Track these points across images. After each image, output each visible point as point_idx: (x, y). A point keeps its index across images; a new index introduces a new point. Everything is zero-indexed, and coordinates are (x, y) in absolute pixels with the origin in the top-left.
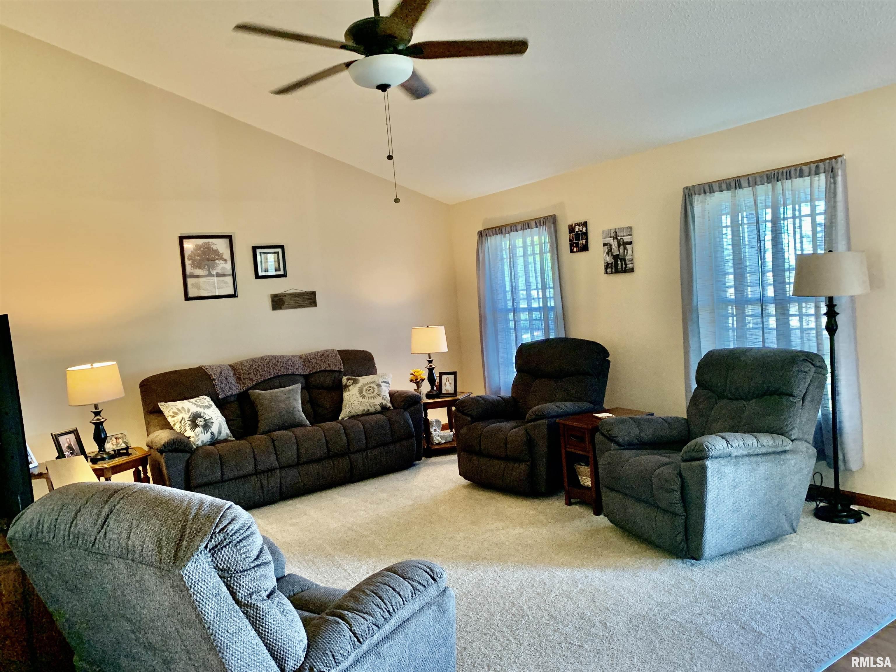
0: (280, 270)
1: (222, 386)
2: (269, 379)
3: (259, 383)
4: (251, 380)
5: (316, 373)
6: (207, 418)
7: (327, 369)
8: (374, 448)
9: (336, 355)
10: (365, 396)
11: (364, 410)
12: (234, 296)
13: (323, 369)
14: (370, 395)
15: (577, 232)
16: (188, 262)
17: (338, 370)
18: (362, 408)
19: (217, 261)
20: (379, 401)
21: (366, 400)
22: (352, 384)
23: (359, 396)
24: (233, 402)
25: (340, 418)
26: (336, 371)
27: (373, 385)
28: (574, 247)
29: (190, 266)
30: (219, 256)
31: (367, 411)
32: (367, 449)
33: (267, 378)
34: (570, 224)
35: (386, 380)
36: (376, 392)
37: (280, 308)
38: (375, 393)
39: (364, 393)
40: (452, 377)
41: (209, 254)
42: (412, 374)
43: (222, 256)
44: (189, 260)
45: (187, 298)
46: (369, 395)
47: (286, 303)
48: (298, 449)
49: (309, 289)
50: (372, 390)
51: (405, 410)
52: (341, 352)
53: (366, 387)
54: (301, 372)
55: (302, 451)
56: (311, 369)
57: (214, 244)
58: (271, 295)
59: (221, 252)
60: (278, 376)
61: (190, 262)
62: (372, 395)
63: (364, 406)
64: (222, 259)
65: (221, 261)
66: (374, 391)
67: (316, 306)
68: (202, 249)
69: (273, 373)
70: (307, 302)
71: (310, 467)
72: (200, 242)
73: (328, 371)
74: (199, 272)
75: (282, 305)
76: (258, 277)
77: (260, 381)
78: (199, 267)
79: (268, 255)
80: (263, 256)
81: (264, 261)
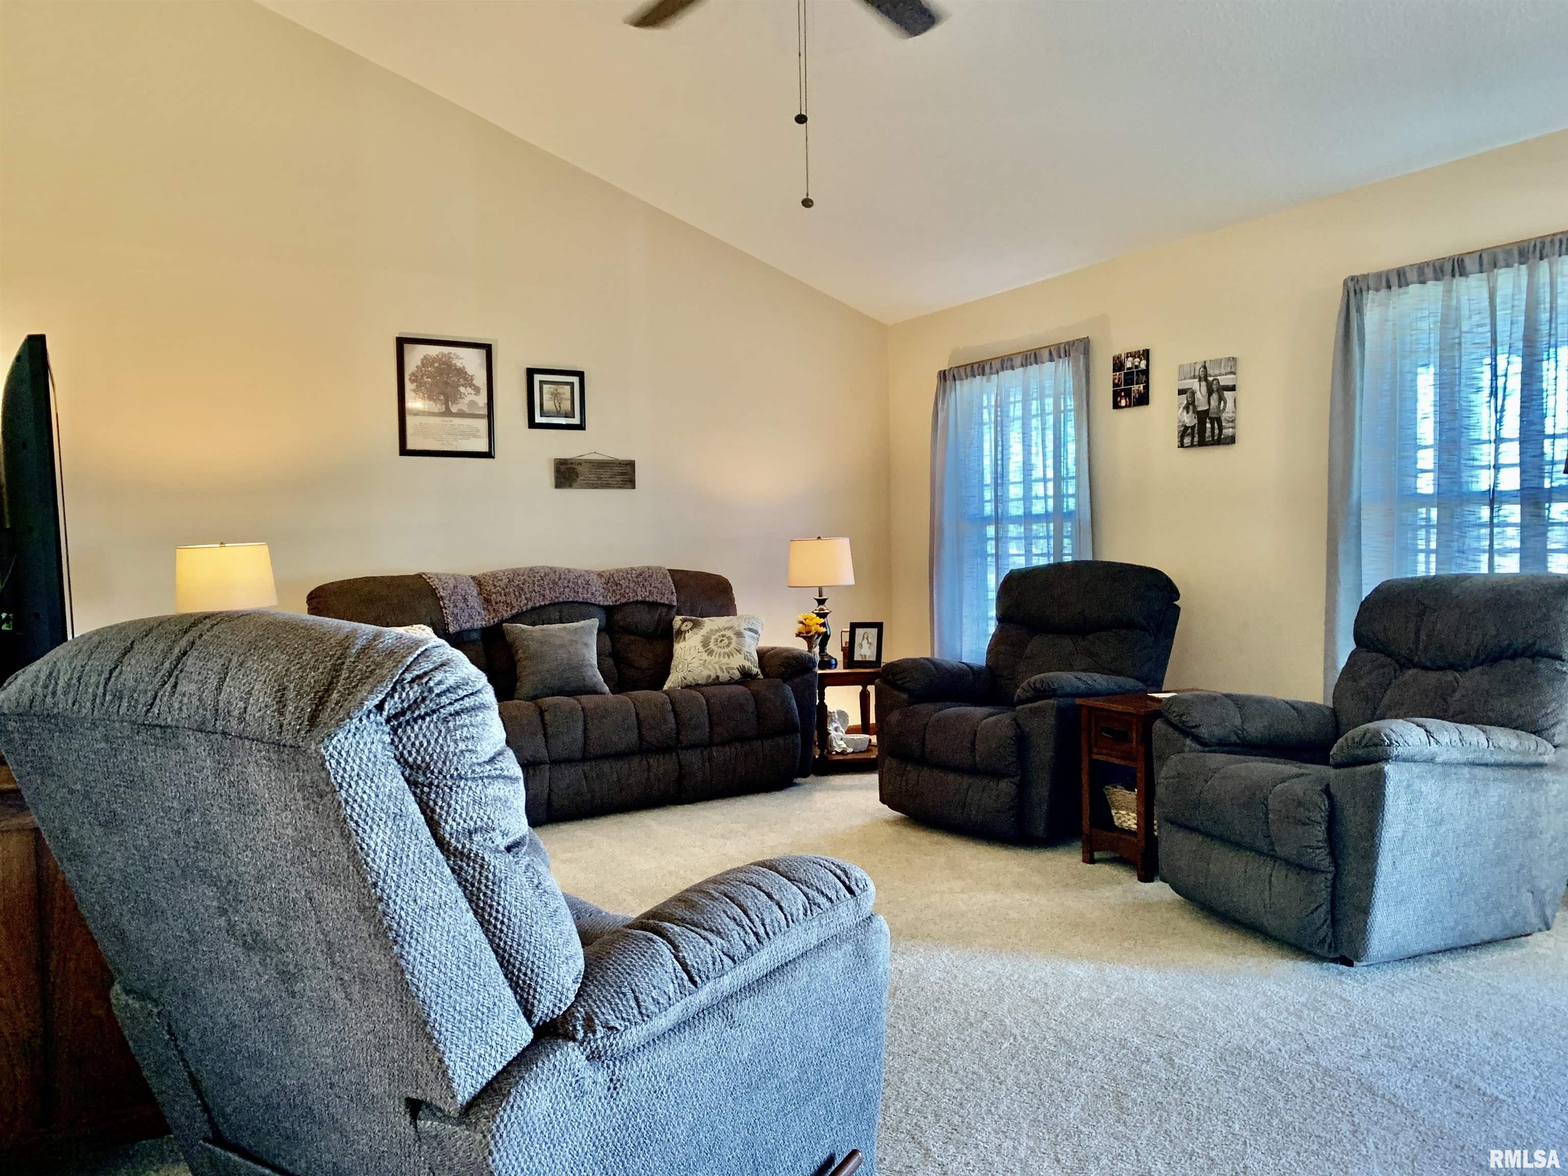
0: (574, 417)
1: (456, 611)
2: (541, 606)
3: (523, 613)
4: (510, 605)
5: (627, 604)
7: (647, 599)
8: (723, 744)
9: (665, 577)
10: (713, 651)
11: (709, 677)
12: (489, 455)
13: (640, 599)
14: (722, 651)
15: (1128, 369)
16: (409, 385)
17: (667, 602)
18: (706, 673)
19: (462, 389)
20: (738, 661)
21: (714, 659)
22: (691, 629)
23: (701, 649)
24: (473, 641)
25: (665, 688)
26: (663, 605)
27: (729, 633)
28: (1121, 397)
29: (413, 395)
30: (465, 379)
31: (714, 680)
32: (710, 744)
33: (538, 605)
34: (1117, 353)
35: (752, 627)
36: (733, 645)
37: (570, 486)
38: (731, 647)
39: (712, 646)
40: (874, 631)
41: (448, 375)
42: (802, 623)
43: (472, 380)
44: (412, 381)
45: (404, 451)
46: (719, 650)
47: (581, 478)
48: (585, 730)
49: (622, 455)
50: (726, 641)
51: (784, 682)
52: (672, 572)
53: (716, 636)
54: (600, 600)
55: (594, 734)
56: (618, 597)
57: (458, 357)
58: (556, 459)
59: (471, 374)
60: (559, 603)
62: (726, 650)
63: (709, 670)
64: (471, 385)
65: (469, 390)
66: (730, 643)
67: (634, 488)
68: (436, 365)
69: (550, 596)
70: (619, 478)
71: (606, 766)
72: (434, 351)
73: (649, 602)
74: (427, 406)
75: (575, 480)
76: (533, 425)
77: (525, 609)
78: (428, 397)
79: (554, 386)
80: (545, 387)
81: (545, 397)
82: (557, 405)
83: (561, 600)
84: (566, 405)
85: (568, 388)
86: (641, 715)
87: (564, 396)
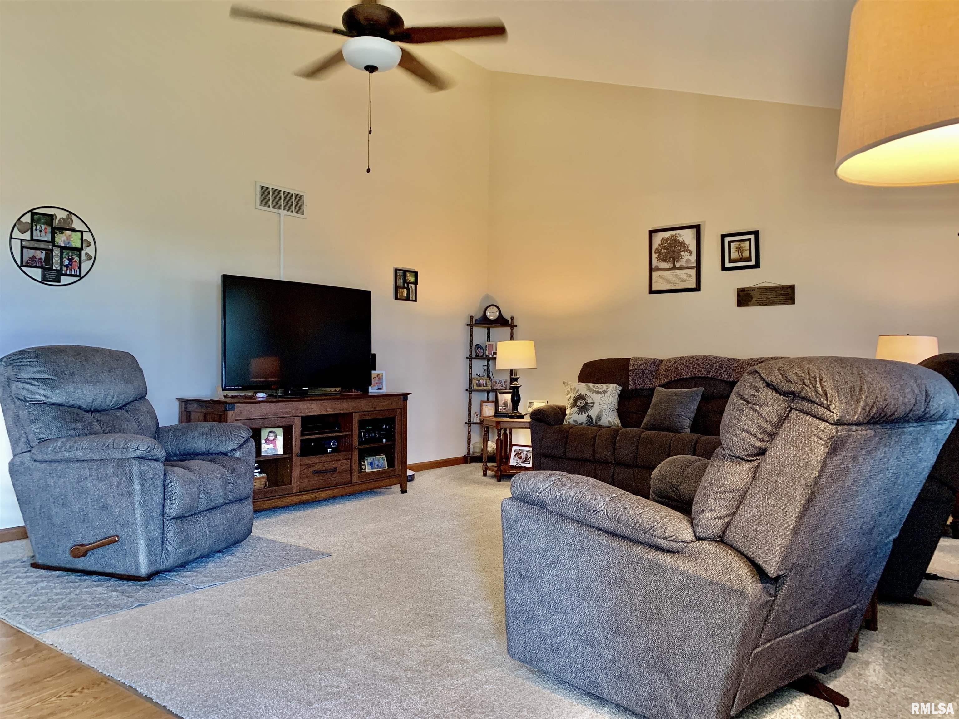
0: (751, 261)
4: (667, 376)
6: (589, 402)
12: (697, 289)
16: (654, 256)
19: (682, 253)
29: (656, 259)
30: (684, 247)
33: (682, 377)
37: (747, 305)
41: (675, 246)
43: (688, 247)
44: (656, 253)
45: (652, 292)
47: (754, 299)
49: (786, 282)
57: (680, 236)
58: (738, 289)
59: (687, 243)
60: (694, 377)
61: (657, 255)
64: (687, 251)
65: (686, 253)
67: (794, 303)
68: (669, 242)
69: (691, 373)
70: (782, 298)
72: (667, 234)
74: (664, 265)
75: (750, 301)
76: (724, 269)
77: (673, 379)
78: (664, 260)
79: (738, 243)
80: (733, 245)
81: (733, 250)
82: (740, 254)
84: (746, 254)
85: (748, 242)
87: (744, 248)
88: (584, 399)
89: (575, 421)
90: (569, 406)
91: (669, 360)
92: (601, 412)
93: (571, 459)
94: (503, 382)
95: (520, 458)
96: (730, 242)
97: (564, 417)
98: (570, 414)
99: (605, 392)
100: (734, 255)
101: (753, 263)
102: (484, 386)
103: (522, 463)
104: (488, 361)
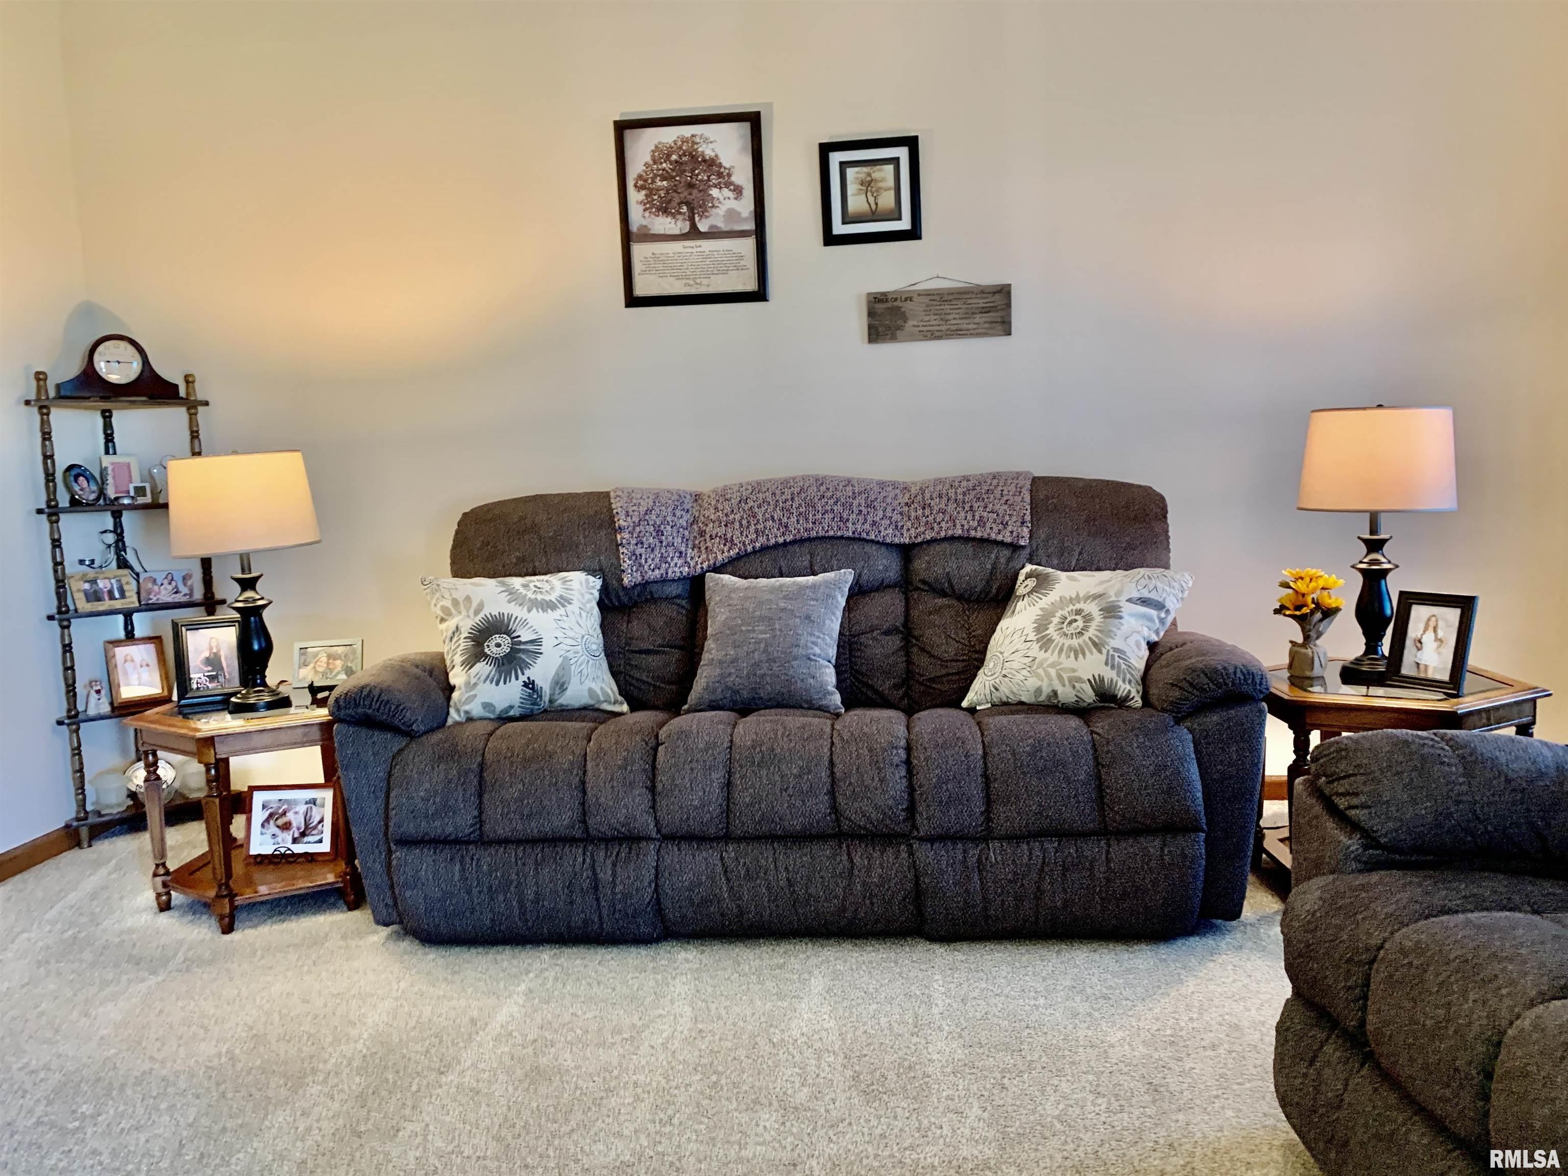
0: (900, 219)
1: (639, 550)
2: (777, 546)
3: (747, 555)
4: (728, 541)
5: (933, 541)
6: (523, 639)
7: (973, 533)
8: (1016, 838)
9: (1018, 490)
10: (1051, 641)
11: (1039, 691)
12: (759, 295)
13: (959, 532)
14: (1068, 642)
16: (635, 197)
17: (1008, 540)
18: (1032, 683)
19: (714, 192)
20: (1093, 667)
21: (1051, 657)
22: (1031, 592)
23: (1032, 636)
24: (669, 599)
25: (965, 704)
26: (1002, 544)
27: (1092, 608)
29: (641, 208)
30: (720, 175)
31: (1049, 697)
32: (986, 837)
33: (773, 541)
35: (1153, 596)
36: (1091, 632)
37: (893, 338)
38: (1087, 635)
39: (1051, 631)
40: (1453, 615)
41: (693, 171)
43: (729, 175)
44: (639, 188)
45: (633, 301)
46: (1063, 640)
47: (911, 323)
48: (728, 787)
49: (989, 278)
50: (1080, 623)
51: (1182, 721)
52: (1037, 482)
54: (889, 535)
56: (922, 529)
57: (707, 141)
58: (869, 294)
59: (726, 163)
60: (809, 539)
61: (641, 195)
62: (1075, 642)
63: (1038, 676)
64: (728, 185)
65: (726, 192)
66: (1085, 628)
67: (1009, 333)
68: (674, 157)
69: (797, 528)
70: (978, 318)
71: (765, 855)
72: (669, 135)
73: (974, 539)
74: (664, 224)
75: (900, 328)
76: (830, 239)
77: (749, 549)
78: (664, 210)
79: (865, 169)
80: (851, 172)
81: (851, 189)
82: (871, 200)
83: (813, 534)
84: (887, 200)
85: (890, 168)
86: (839, 769)
87: (880, 184)
88: (508, 633)
89: (487, 706)
90: (458, 659)
91: (723, 495)
92: (564, 668)
93: (504, 842)
94: (178, 578)
95: (286, 827)
96: (843, 165)
97: (449, 699)
98: (470, 686)
99: (564, 601)
100: (857, 203)
101: (904, 224)
102: (112, 597)
103: (295, 841)
104: (117, 516)
